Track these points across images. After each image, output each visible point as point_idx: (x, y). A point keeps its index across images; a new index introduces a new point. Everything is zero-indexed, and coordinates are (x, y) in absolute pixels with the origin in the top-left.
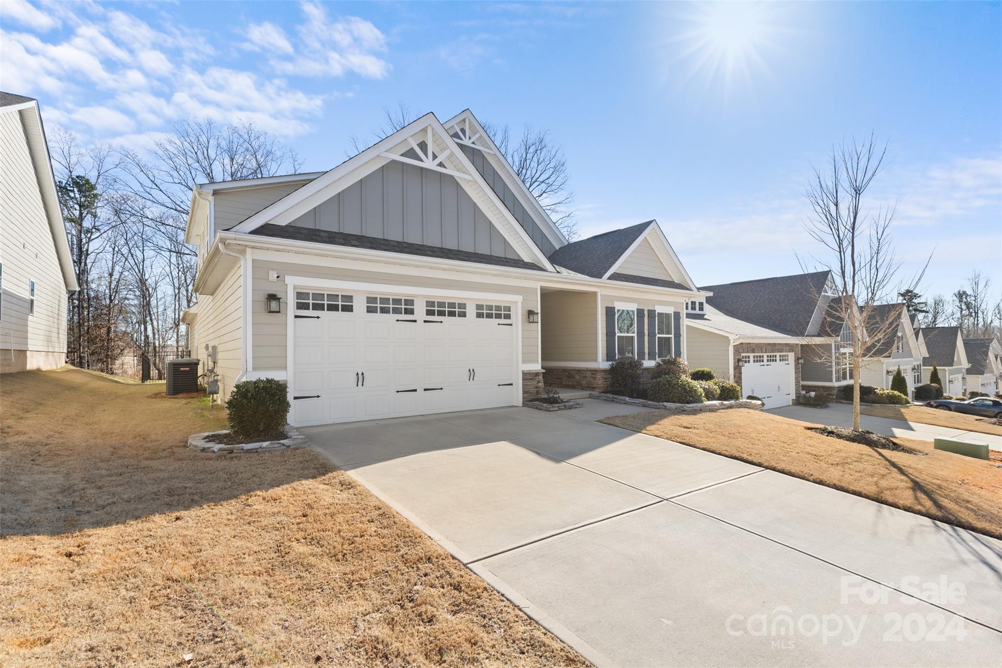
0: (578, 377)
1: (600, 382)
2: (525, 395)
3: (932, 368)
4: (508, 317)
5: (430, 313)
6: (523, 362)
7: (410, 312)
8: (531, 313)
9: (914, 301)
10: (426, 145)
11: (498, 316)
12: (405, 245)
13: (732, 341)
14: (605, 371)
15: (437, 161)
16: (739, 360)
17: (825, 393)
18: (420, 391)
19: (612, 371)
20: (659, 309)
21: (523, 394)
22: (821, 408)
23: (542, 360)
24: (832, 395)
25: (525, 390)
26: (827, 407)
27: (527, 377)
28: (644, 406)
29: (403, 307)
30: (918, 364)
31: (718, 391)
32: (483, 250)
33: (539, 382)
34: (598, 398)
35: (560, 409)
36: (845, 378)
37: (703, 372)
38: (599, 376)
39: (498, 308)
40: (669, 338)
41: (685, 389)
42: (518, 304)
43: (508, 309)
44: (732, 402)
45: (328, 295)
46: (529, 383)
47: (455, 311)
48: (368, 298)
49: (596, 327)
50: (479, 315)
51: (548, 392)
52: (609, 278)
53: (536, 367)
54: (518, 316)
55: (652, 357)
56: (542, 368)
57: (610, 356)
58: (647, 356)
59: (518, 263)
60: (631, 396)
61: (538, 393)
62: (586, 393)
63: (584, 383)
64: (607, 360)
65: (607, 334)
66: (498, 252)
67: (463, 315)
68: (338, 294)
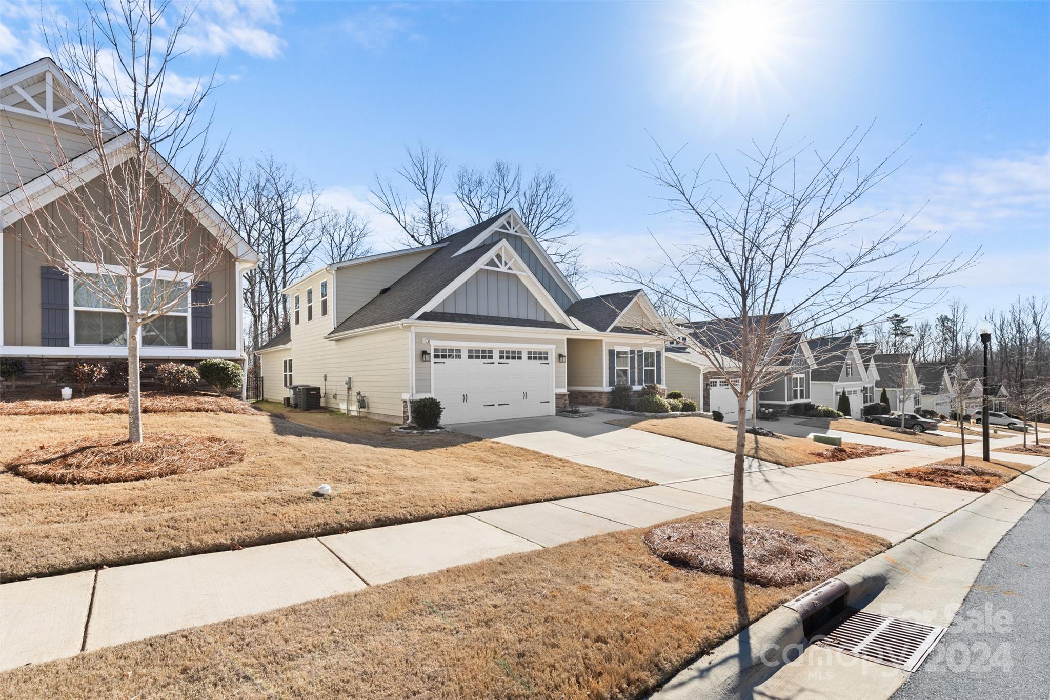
0: (589, 397)
1: (605, 400)
2: (557, 409)
3: (882, 389)
4: (546, 358)
5: (501, 358)
6: (556, 387)
7: (491, 357)
8: (561, 356)
9: (902, 325)
10: (501, 257)
11: (541, 358)
12: (489, 318)
13: (702, 371)
14: (608, 393)
15: (508, 266)
16: (707, 385)
17: (780, 410)
18: (496, 405)
19: (612, 393)
20: (645, 350)
21: (556, 407)
22: (773, 421)
23: (568, 385)
24: (784, 411)
25: (557, 405)
26: (778, 420)
27: (559, 397)
28: (632, 415)
29: (485, 355)
30: (871, 385)
31: (681, 406)
32: (532, 317)
33: (565, 400)
34: (603, 411)
35: (580, 417)
36: (796, 398)
37: (675, 393)
38: (604, 396)
39: (541, 353)
40: (653, 370)
41: (658, 404)
42: (552, 351)
43: (546, 353)
44: (690, 413)
45: (449, 349)
46: (559, 401)
47: (515, 356)
48: (469, 350)
49: (602, 364)
50: (529, 358)
51: (572, 407)
52: (611, 331)
53: (564, 390)
54: (552, 357)
55: (640, 383)
56: (568, 391)
57: (611, 383)
58: (636, 383)
59: (552, 325)
60: (625, 409)
61: (565, 407)
62: (595, 408)
63: (594, 401)
64: (610, 386)
65: (609, 368)
66: (541, 318)
67: (520, 358)
68: (454, 348)
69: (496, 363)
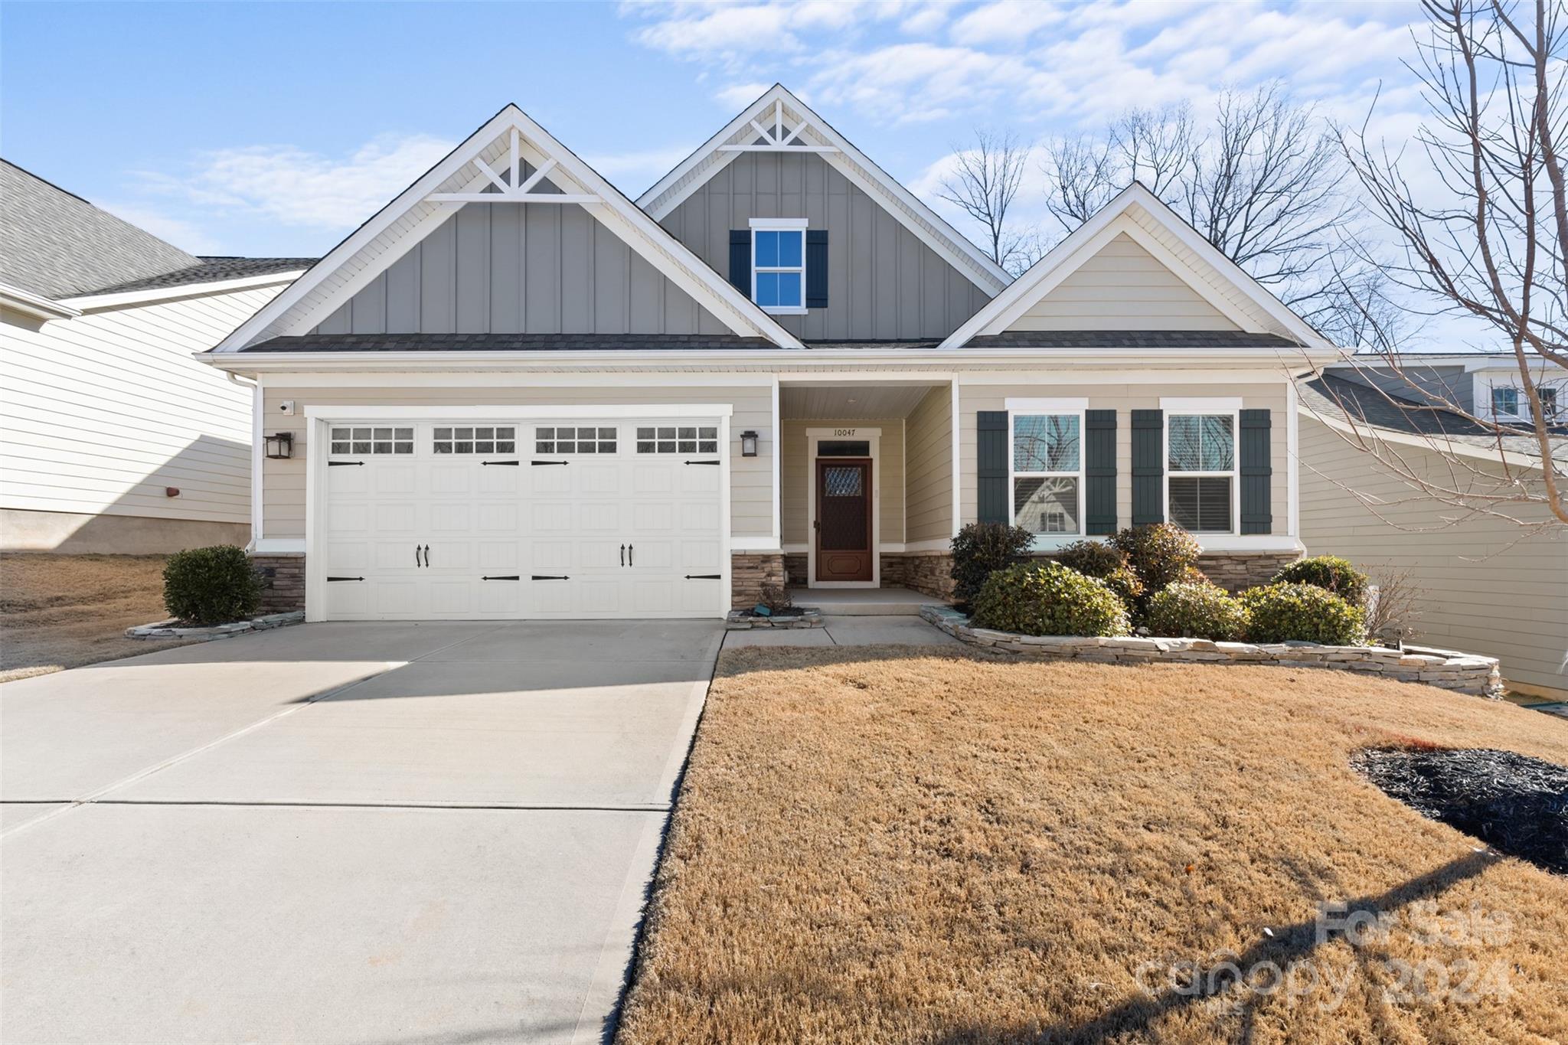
2: (737, 599)
4: (709, 448)
5: (543, 448)
6: (734, 533)
7: (507, 448)
11: (687, 448)
15: (528, 186)
18: (525, 578)
20: (1178, 407)
21: (732, 596)
23: (782, 529)
25: (736, 589)
27: (745, 562)
33: (770, 575)
39: (688, 432)
40: (1221, 480)
42: (722, 423)
45: (376, 430)
46: (746, 576)
47: (593, 441)
48: (436, 430)
49: (952, 461)
50: (644, 448)
53: (767, 544)
54: (724, 443)
56: (782, 546)
58: (1123, 525)
61: (767, 595)
65: (978, 475)
67: (611, 448)
68: (393, 427)
69: (525, 464)
